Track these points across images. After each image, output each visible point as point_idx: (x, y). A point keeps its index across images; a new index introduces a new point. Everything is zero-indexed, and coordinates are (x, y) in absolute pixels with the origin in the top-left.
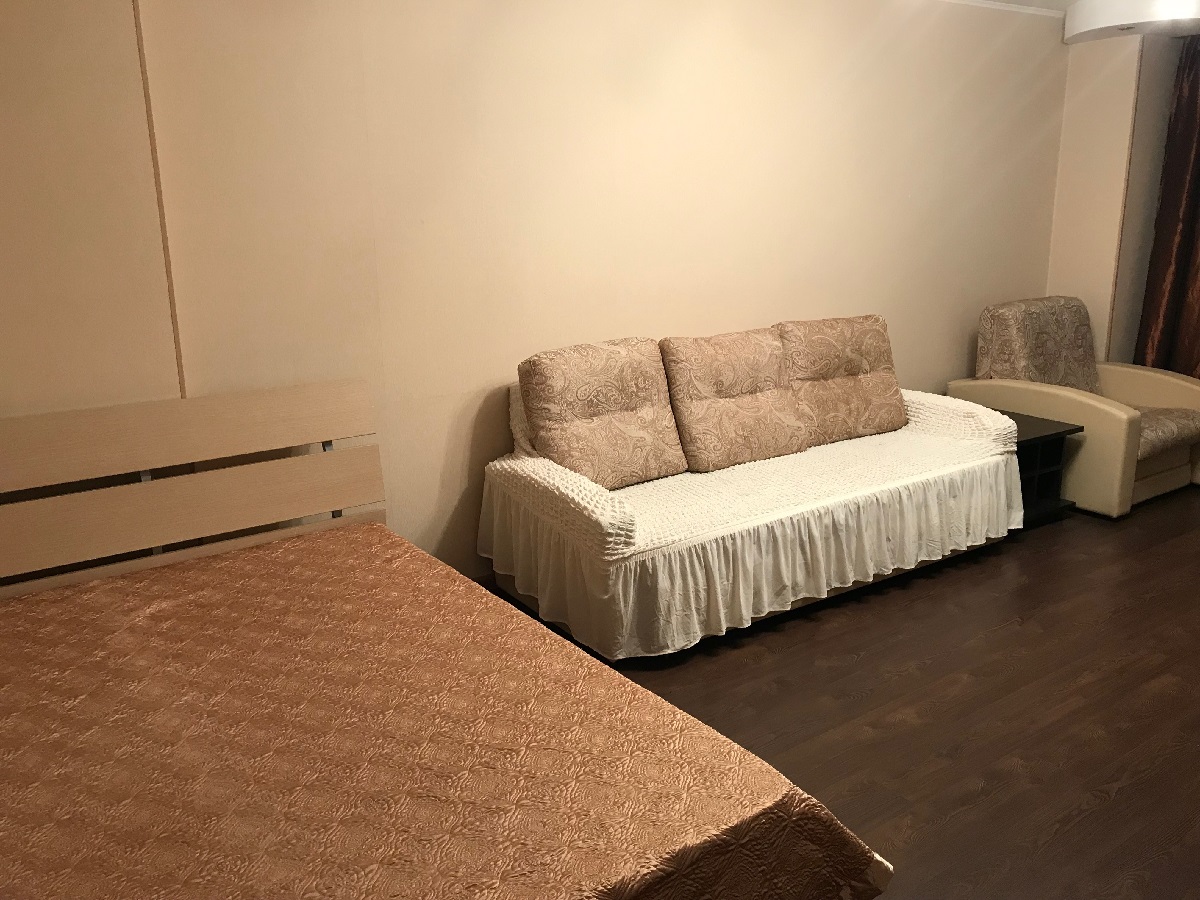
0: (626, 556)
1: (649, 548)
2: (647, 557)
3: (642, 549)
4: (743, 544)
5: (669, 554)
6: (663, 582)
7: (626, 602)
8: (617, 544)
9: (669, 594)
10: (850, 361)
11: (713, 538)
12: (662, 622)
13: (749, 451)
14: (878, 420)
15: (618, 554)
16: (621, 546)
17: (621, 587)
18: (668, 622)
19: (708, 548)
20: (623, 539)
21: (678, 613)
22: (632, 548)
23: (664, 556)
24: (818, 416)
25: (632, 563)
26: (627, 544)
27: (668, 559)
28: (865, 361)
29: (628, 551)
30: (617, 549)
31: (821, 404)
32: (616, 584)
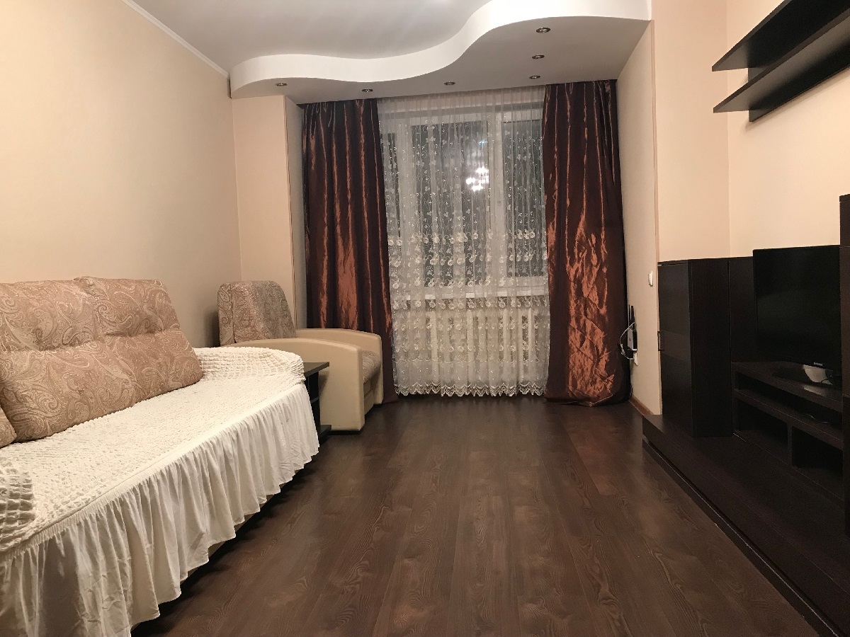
0: (26, 537)
1: (56, 518)
2: (55, 533)
3: (46, 522)
4: (160, 490)
5: (86, 521)
6: (83, 565)
7: (30, 612)
8: (10, 521)
9: (91, 579)
10: (148, 318)
11: (131, 488)
12: (87, 624)
13: (86, 407)
14: (183, 373)
15: (15, 537)
16: (17, 524)
17: (21, 591)
18: (95, 621)
19: (128, 500)
20: (18, 512)
21: (104, 605)
22: (32, 524)
23: (79, 525)
24: (135, 371)
25: (34, 547)
26: (26, 519)
27: (84, 527)
28: (159, 319)
29: (29, 529)
30: (11, 530)
31: (135, 359)
32: (13, 589)
